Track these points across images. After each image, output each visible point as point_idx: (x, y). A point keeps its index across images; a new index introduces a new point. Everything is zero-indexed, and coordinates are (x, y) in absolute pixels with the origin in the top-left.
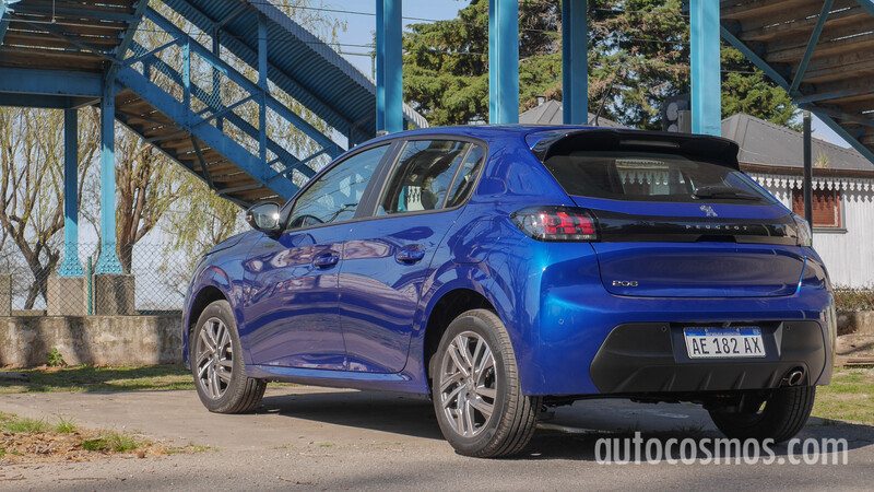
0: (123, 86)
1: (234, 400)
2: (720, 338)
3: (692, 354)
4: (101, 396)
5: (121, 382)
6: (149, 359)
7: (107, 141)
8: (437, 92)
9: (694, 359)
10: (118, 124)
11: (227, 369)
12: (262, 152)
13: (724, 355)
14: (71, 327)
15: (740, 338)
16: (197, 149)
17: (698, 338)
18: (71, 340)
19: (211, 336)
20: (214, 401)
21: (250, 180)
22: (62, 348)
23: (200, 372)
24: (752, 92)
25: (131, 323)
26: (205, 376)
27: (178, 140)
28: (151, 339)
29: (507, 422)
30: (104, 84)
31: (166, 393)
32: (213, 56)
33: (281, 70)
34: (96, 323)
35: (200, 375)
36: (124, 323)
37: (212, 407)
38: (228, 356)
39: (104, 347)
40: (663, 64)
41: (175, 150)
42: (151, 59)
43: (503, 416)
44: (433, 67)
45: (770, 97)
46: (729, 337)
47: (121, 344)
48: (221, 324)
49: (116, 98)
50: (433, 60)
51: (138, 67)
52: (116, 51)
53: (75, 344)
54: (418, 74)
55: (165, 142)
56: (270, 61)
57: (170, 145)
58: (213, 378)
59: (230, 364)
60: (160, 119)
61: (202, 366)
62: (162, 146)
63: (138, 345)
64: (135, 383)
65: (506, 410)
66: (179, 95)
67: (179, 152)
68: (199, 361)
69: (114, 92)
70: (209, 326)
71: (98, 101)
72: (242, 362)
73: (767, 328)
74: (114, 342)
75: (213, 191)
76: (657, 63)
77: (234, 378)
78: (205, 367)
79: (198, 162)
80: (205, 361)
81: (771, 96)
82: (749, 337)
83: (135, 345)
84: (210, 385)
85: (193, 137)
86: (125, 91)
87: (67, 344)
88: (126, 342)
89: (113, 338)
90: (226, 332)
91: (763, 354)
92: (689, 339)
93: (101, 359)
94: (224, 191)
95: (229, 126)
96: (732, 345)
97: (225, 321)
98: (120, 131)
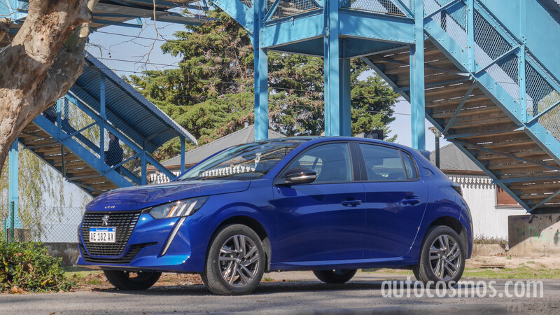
16: (62, 153)
24: (361, 118)
27: (46, 148)
40: (308, 100)
41: (43, 153)
45: (370, 121)
55: (38, 149)
56: (107, 107)
60: (42, 135)
62: (36, 151)
67: (45, 155)
75: (64, 179)
76: (304, 99)
81: (372, 121)
85: (63, 147)
94: (71, 179)
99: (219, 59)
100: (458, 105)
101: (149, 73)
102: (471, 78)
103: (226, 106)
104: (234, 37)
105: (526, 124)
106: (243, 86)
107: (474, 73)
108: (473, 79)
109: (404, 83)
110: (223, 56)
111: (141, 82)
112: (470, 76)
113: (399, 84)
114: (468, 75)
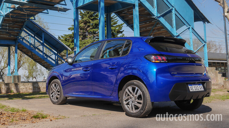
0: (19, 43)
1: (60, 102)
2: (195, 86)
3: (191, 91)
4: (26, 100)
5: (28, 97)
6: (31, 91)
7: (16, 52)
8: (69, 45)
9: (191, 92)
10: (18, 50)
11: (58, 95)
12: (43, 54)
13: (196, 90)
14: (15, 85)
15: (199, 86)
16: (32, 54)
17: (191, 86)
18: (15, 88)
19: (54, 87)
20: (55, 102)
21: (41, 59)
22: (13, 89)
23: (51, 95)
25: (27, 84)
26: (52, 96)
27: (28, 52)
28: (31, 87)
29: (146, 109)
30: (16, 42)
31: (39, 99)
32: (34, 37)
33: (46, 41)
34: (20, 84)
35: (51, 96)
36: (26, 84)
37: (54, 103)
38: (58, 92)
39: (22, 89)
41: (27, 54)
42: (23, 39)
43: (145, 107)
44: (68, 41)
46: (197, 86)
47: (25, 88)
48: (57, 84)
49: (18, 45)
50: (68, 40)
51: (21, 39)
52: (18, 37)
53: (16, 89)
54: (66, 42)
57: (27, 53)
58: (55, 97)
59: (59, 93)
60: (26, 49)
61: (52, 94)
63: (28, 88)
64: (31, 97)
65: (146, 106)
66: (29, 44)
68: (51, 93)
69: (17, 44)
70: (53, 85)
71: (14, 45)
72: (62, 93)
73: (203, 84)
74: (24, 88)
77: (60, 97)
78: (53, 94)
79: (32, 56)
80: (53, 93)
82: (200, 86)
83: (28, 89)
84: (54, 98)
85: (31, 52)
86: (19, 44)
87: (14, 88)
88: (26, 88)
89: (24, 87)
90: (58, 86)
91: (203, 90)
92: (189, 87)
93: (21, 92)
94: (36, 61)
95: (37, 50)
96: (197, 88)
97: (58, 84)
98: (18, 51)
99: (82, 31)
100: (150, 30)
101: (65, 35)
102: (156, 18)
103: (84, 43)
104: (86, 26)
105: (176, 36)
106: (88, 38)
107: (157, 17)
108: (157, 19)
109: (130, 23)
110: (83, 30)
111: (63, 37)
112: (156, 17)
113: (129, 23)
114: (155, 17)
